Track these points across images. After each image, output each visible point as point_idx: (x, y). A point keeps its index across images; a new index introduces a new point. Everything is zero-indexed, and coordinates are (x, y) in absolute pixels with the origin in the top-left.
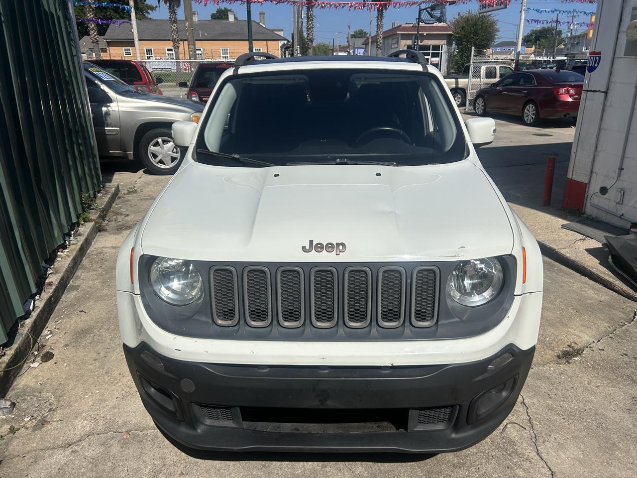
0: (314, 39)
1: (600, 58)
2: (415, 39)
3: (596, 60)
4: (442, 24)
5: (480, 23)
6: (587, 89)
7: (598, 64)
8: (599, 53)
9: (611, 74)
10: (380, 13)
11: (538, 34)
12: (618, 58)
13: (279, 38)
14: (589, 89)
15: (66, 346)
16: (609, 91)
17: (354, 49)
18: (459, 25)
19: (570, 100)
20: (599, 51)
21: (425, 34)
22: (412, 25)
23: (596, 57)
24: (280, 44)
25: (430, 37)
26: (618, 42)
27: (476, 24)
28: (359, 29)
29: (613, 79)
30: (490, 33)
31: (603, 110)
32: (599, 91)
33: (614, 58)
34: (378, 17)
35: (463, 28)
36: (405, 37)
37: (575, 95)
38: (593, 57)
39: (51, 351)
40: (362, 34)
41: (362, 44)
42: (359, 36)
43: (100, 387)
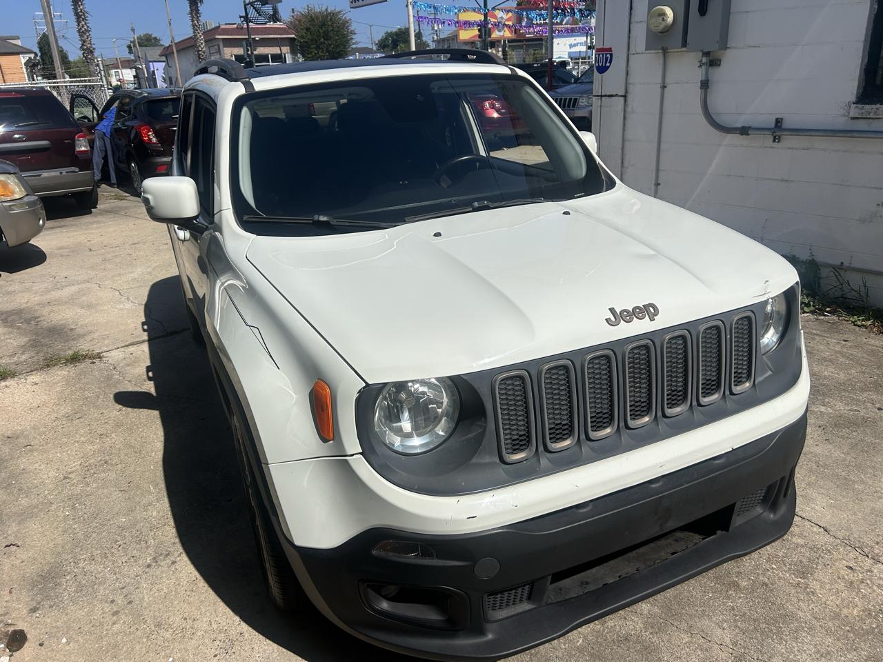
0: (94, 49)
1: (611, 55)
2: (247, 46)
3: (607, 59)
4: (278, 25)
5: (330, 23)
6: (600, 94)
7: (610, 62)
8: (610, 50)
9: (627, 74)
10: (194, 8)
11: (395, 37)
12: (634, 54)
13: (20, 50)
14: (603, 94)
15: (34, 610)
16: (628, 95)
17: (147, 62)
18: (301, 25)
19: (496, 115)
20: (609, 47)
21: (257, 39)
22: (235, 26)
23: (606, 54)
24: (23, 59)
25: (265, 42)
26: (631, 36)
27: (324, 24)
28: (145, 33)
29: (631, 80)
30: (345, 36)
31: (625, 118)
32: (617, 95)
33: (628, 55)
34: (191, 13)
35: (307, 29)
36: (230, 43)
37: (502, 109)
38: (603, 55)
39: (11, 629)
40: (151, 40)
41: (161, 56)
42: (146, 43)
43: (168, 652)
